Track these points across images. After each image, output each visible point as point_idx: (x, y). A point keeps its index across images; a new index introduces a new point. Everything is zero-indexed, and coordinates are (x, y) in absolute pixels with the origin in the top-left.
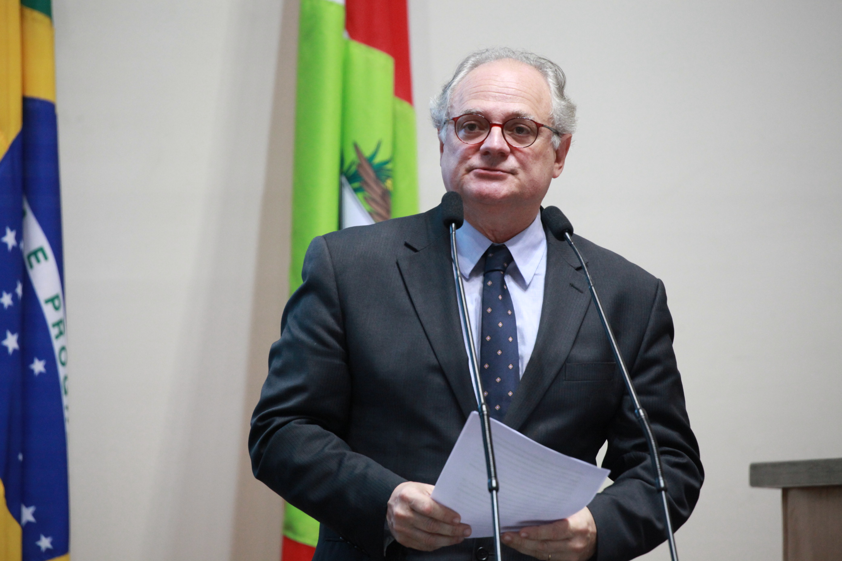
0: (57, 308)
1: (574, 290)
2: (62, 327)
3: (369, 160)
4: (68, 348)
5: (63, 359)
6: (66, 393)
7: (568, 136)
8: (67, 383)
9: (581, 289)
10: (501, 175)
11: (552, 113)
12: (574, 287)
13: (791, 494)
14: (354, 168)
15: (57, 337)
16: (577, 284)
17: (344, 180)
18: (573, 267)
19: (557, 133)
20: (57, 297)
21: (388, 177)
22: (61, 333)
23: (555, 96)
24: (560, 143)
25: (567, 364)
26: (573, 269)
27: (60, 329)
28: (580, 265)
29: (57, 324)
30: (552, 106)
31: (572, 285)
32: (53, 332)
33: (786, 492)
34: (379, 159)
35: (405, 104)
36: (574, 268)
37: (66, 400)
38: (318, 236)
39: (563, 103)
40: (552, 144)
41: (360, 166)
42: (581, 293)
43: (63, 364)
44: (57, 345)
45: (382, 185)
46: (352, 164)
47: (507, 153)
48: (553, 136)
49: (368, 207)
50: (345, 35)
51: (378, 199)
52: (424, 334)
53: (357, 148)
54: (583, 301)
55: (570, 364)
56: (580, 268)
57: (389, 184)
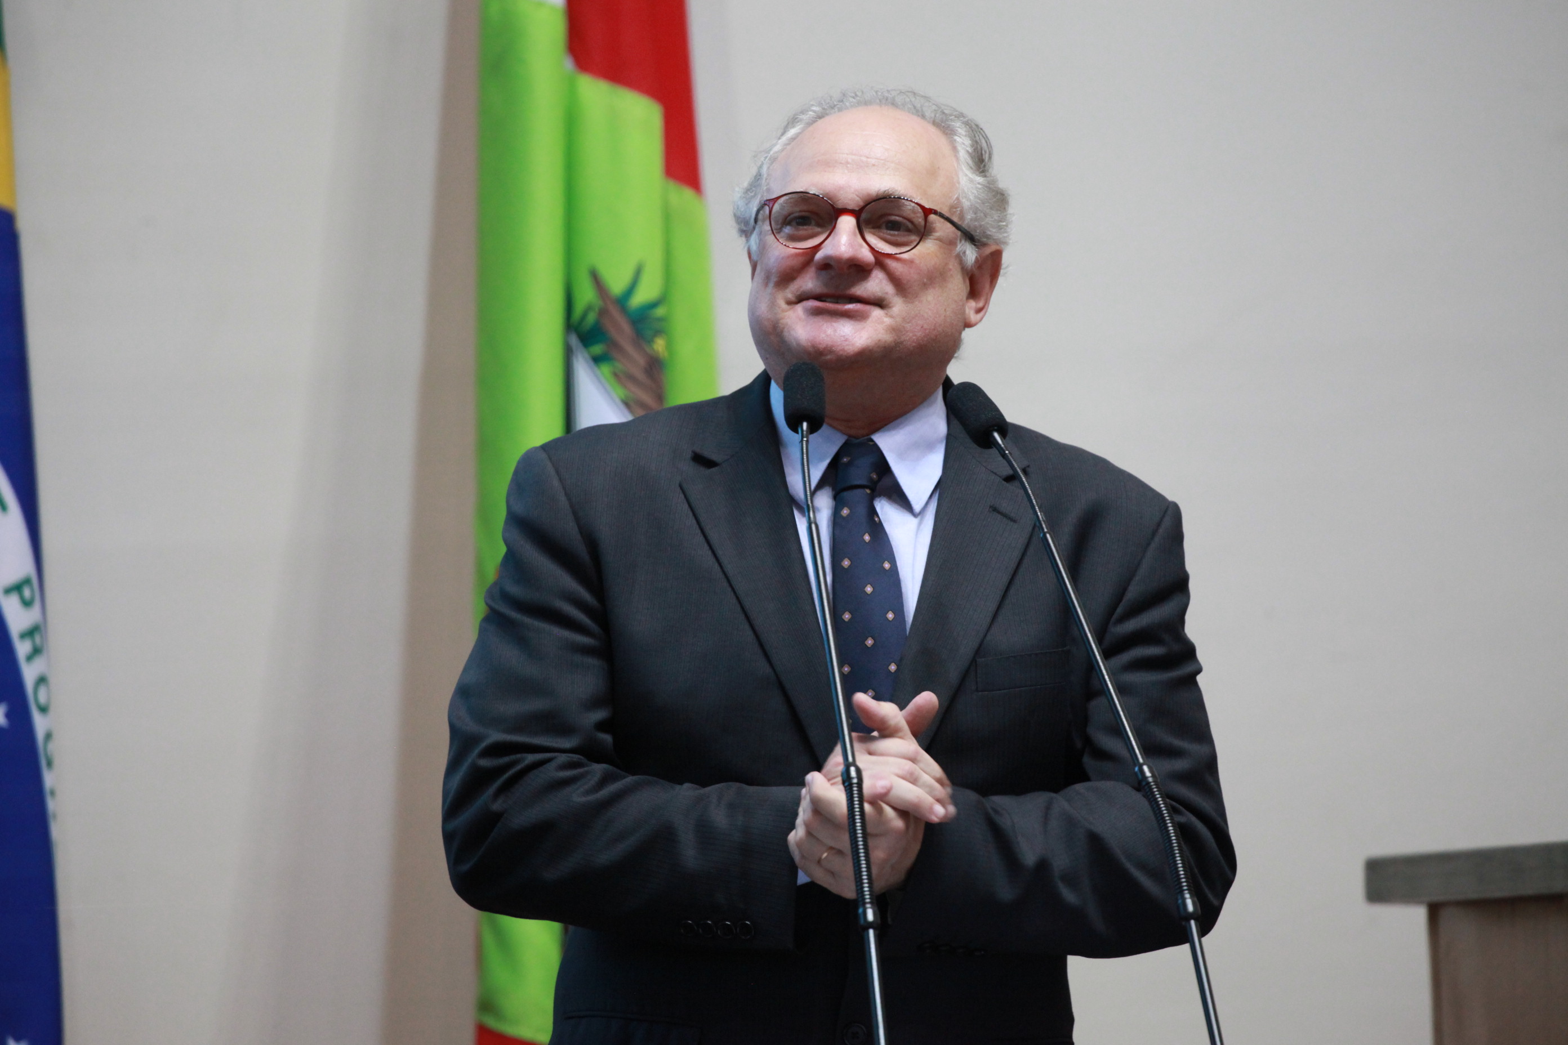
0: (27, 604)
1: (999, 517)
2: (38, 639)
3: (621, 302)
4: (52, 680)
5: (42, 698)
6: (50, 764)
7: (993, 248)
8: (51, 746)
9: (1012, 515)
10: (857, 311)
11: (956, 196)
12: (999, 512)
13: (1447, 915)
14: (591, 318)
15: (29, 658)
16: (1005, 506)
17: (574, 340)
18: (998, 475)
19: (970, 237)
20: (27, 581)
21: (659, 332)
22: (36, 651)
23: (965, 167)
24: (976, 257)
25: (979, 660)
26: (998, 479)
27: (34, 642)
28: (1011, 472)
29: (30, 633)
30: (959, 183)
31: (994, 509)
32: (22, 649)
33: (1434, 912)
34: (641, 297)
35: (687, 193)
36: (1000, 477)
37: (49, 779)
38: (532, 449)
39: (979, 179)
40: (960, 258)
41: (603, 312)
42: (1012, 523)
43: (43, 710)
44: (29, 673)
45: (648, 350)
46: (589, 309)
47: (868, 264)
48: (961, 241)
49: (619, 392)
50: (568, 64)
51: (640, 375)
52: (742, 617)
53: (596, 278)
54: (1015, 537)
55: (983, 659)
56: (1011, 478)
57: (659, 345)
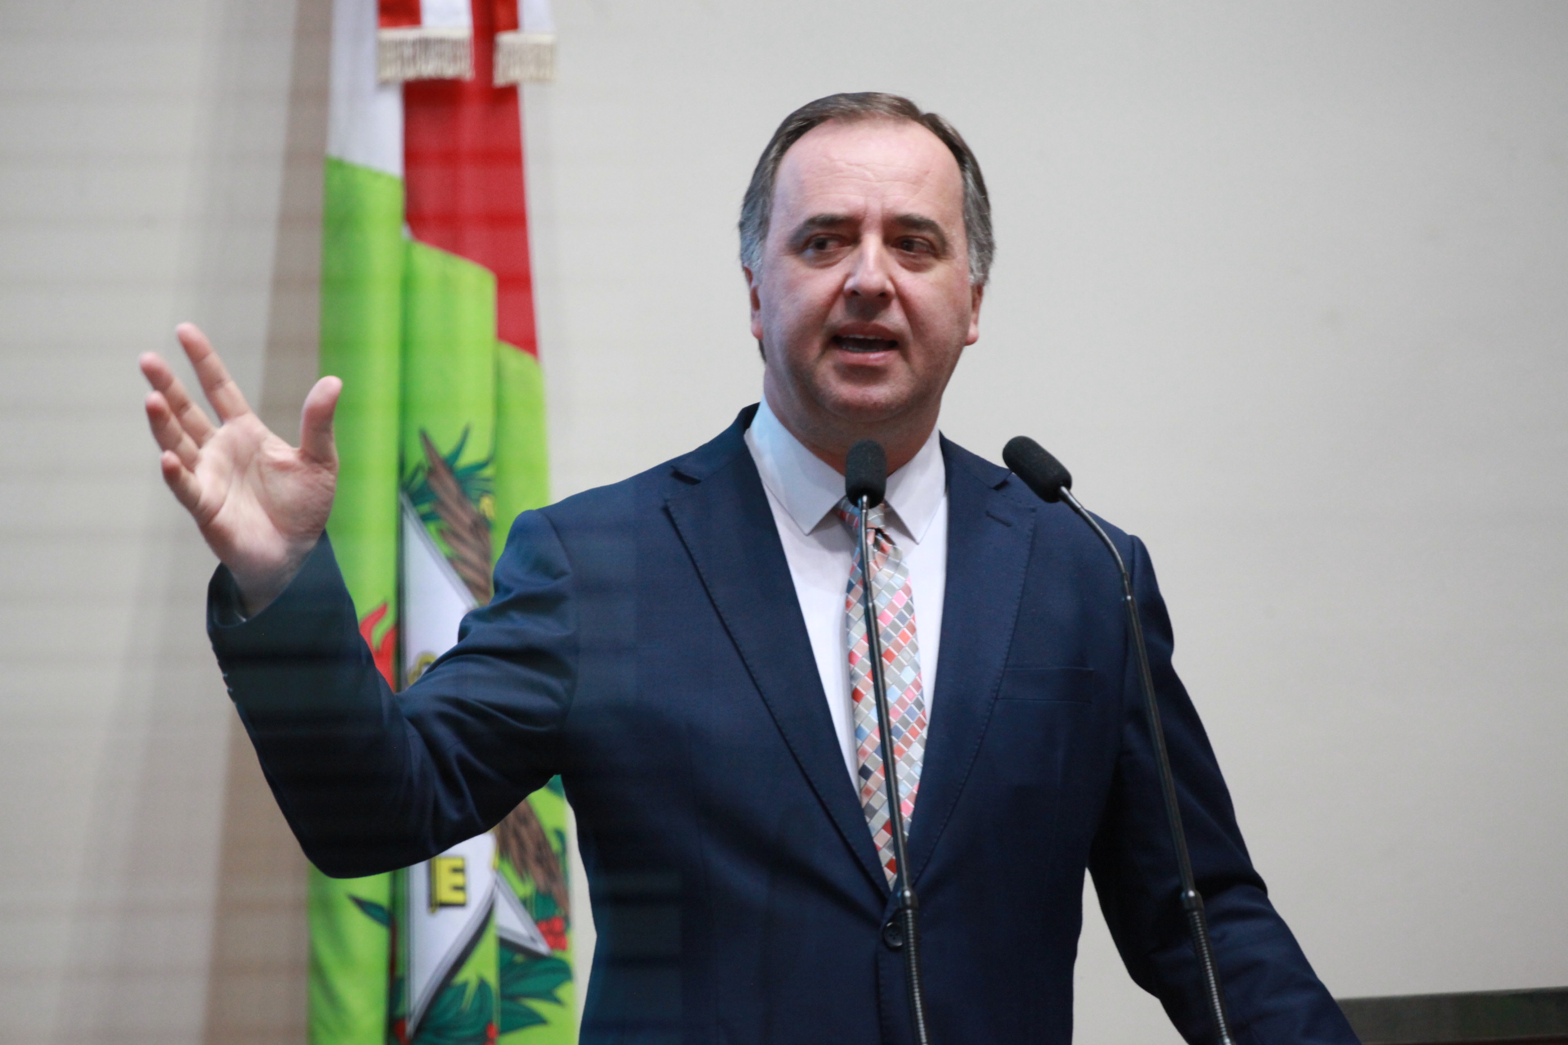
3: (448, 464)
14: (421, 477)
17: (406, 500)
21: (486, 492)
41: (432, 472)
45: (474, 508)
46: (418, 468)
49: (445, 549)
50: (404, 232)
51: (466, 534)
53: (426, 441)
57: (487, 505)
